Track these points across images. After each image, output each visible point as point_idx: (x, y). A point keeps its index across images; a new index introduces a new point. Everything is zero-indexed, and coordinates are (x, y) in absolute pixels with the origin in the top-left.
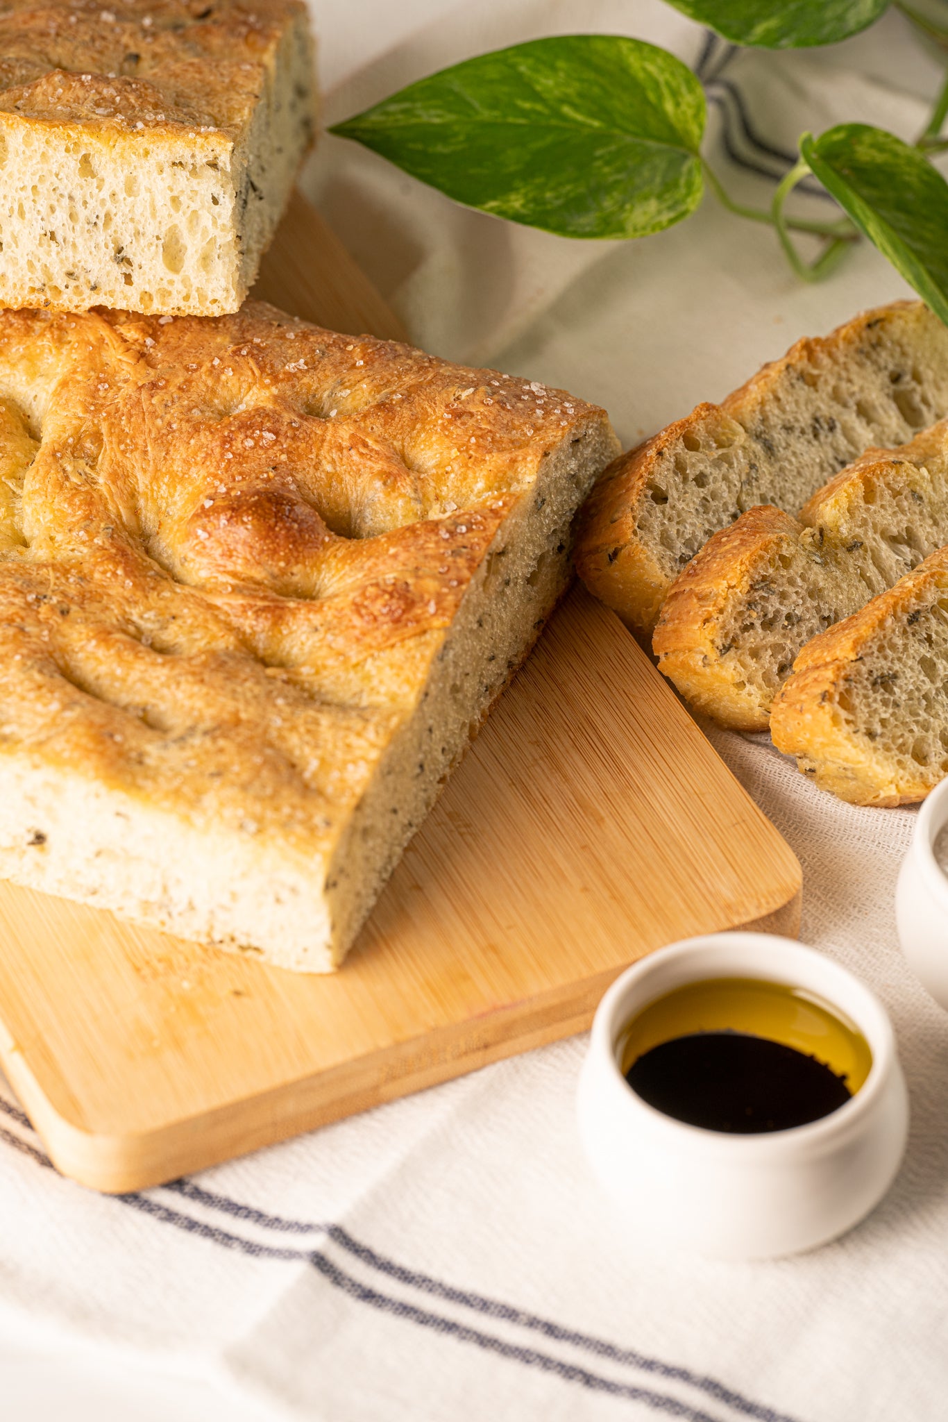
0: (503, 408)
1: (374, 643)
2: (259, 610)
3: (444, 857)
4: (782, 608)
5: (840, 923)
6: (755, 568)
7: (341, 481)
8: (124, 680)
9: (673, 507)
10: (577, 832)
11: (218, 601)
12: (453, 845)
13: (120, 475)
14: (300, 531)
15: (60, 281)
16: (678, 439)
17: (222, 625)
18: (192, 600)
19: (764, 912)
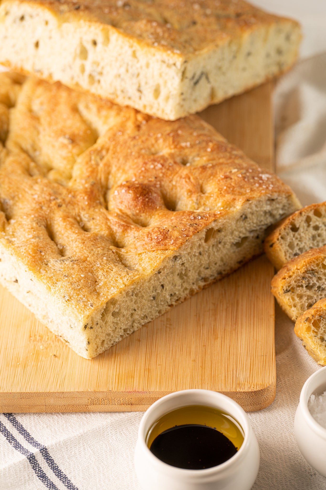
0: (244, 180)
1: (147, 248)
2: (120, 225)
3: (155, 333)
4: (317, 283)
5: (290, 406)
6: (310, 265)
7: (176, 189)
8: (63, 235)
9: (300, 235)
10: (206, 340)
11: (110, 217)
12: (161, 330)
13: (108, 165)
14: (148, 202)
15: (119, 93)
16: (311, 210)
17: (107, 226)
18: (103, 214)
19: (250, 390)
